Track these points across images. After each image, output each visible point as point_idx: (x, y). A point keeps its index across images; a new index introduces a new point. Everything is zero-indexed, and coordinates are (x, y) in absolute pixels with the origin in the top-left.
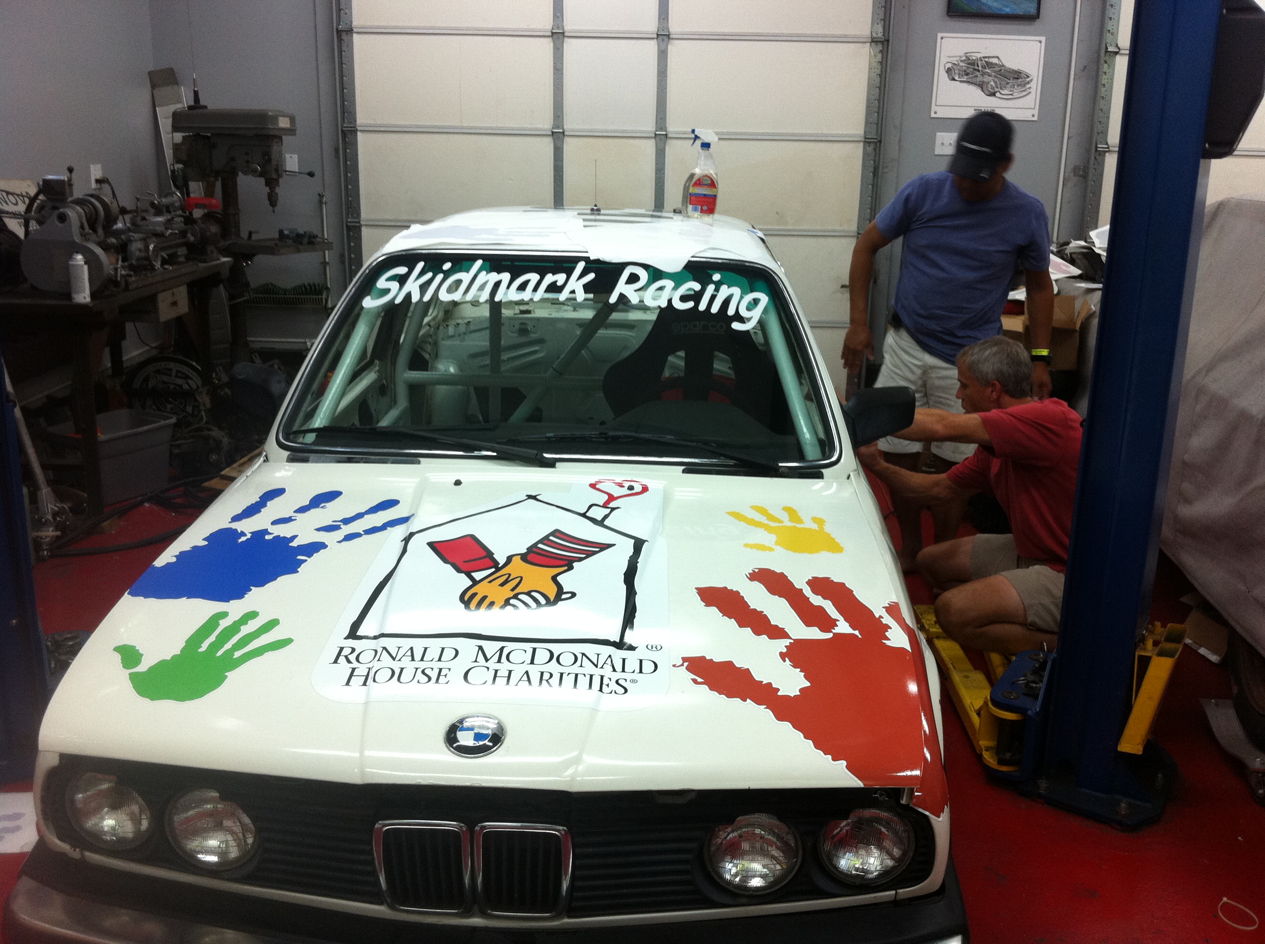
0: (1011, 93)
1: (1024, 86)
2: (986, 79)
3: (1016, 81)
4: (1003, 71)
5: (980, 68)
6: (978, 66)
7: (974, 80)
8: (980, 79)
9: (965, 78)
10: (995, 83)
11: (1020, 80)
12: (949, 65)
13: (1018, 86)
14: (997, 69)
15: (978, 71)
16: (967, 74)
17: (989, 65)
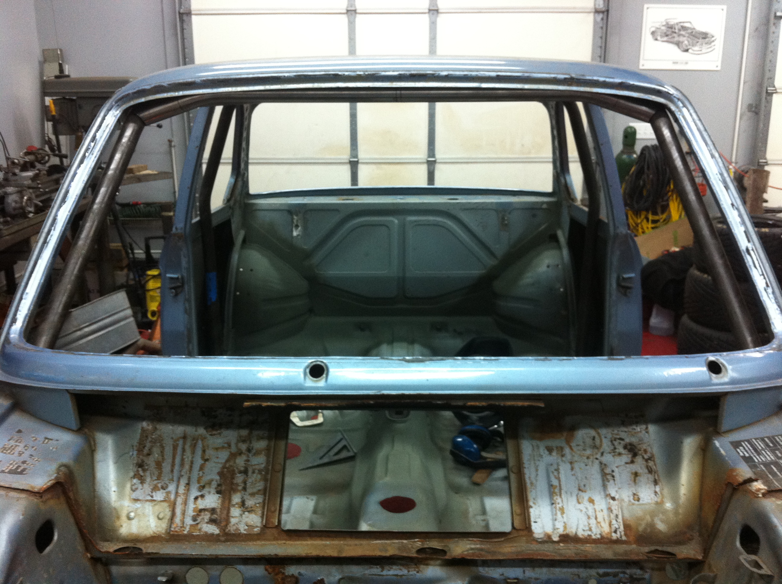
0: (700, 49)
1: (710, 44)
2: (681, 39)
3: (703, 40)
4: (694, 33)
5: (677, 31)
6: (675, 29)
7: (672, 40)
8: (676, 39)
9: (665, 39)
10: (688, 41)
11: (707, 39)
12: (653, 29)
13: (706, 44)
14: (690, 31)
15: (675, 33)
16: (667, 36)
17: (684, 28)
